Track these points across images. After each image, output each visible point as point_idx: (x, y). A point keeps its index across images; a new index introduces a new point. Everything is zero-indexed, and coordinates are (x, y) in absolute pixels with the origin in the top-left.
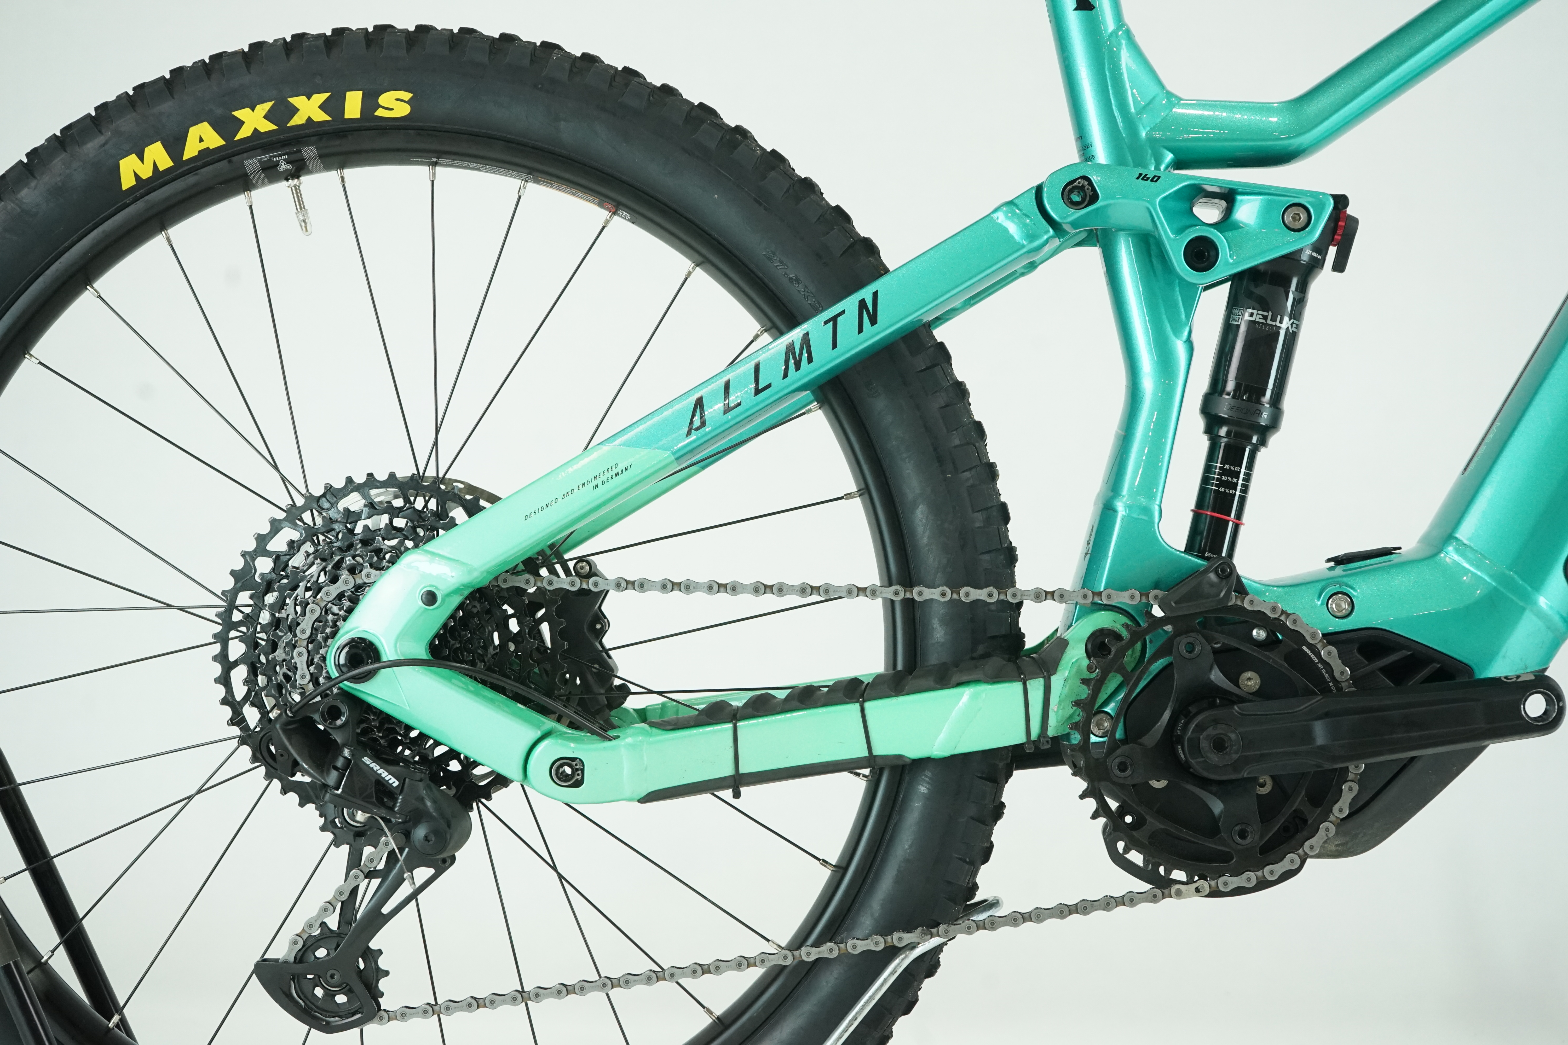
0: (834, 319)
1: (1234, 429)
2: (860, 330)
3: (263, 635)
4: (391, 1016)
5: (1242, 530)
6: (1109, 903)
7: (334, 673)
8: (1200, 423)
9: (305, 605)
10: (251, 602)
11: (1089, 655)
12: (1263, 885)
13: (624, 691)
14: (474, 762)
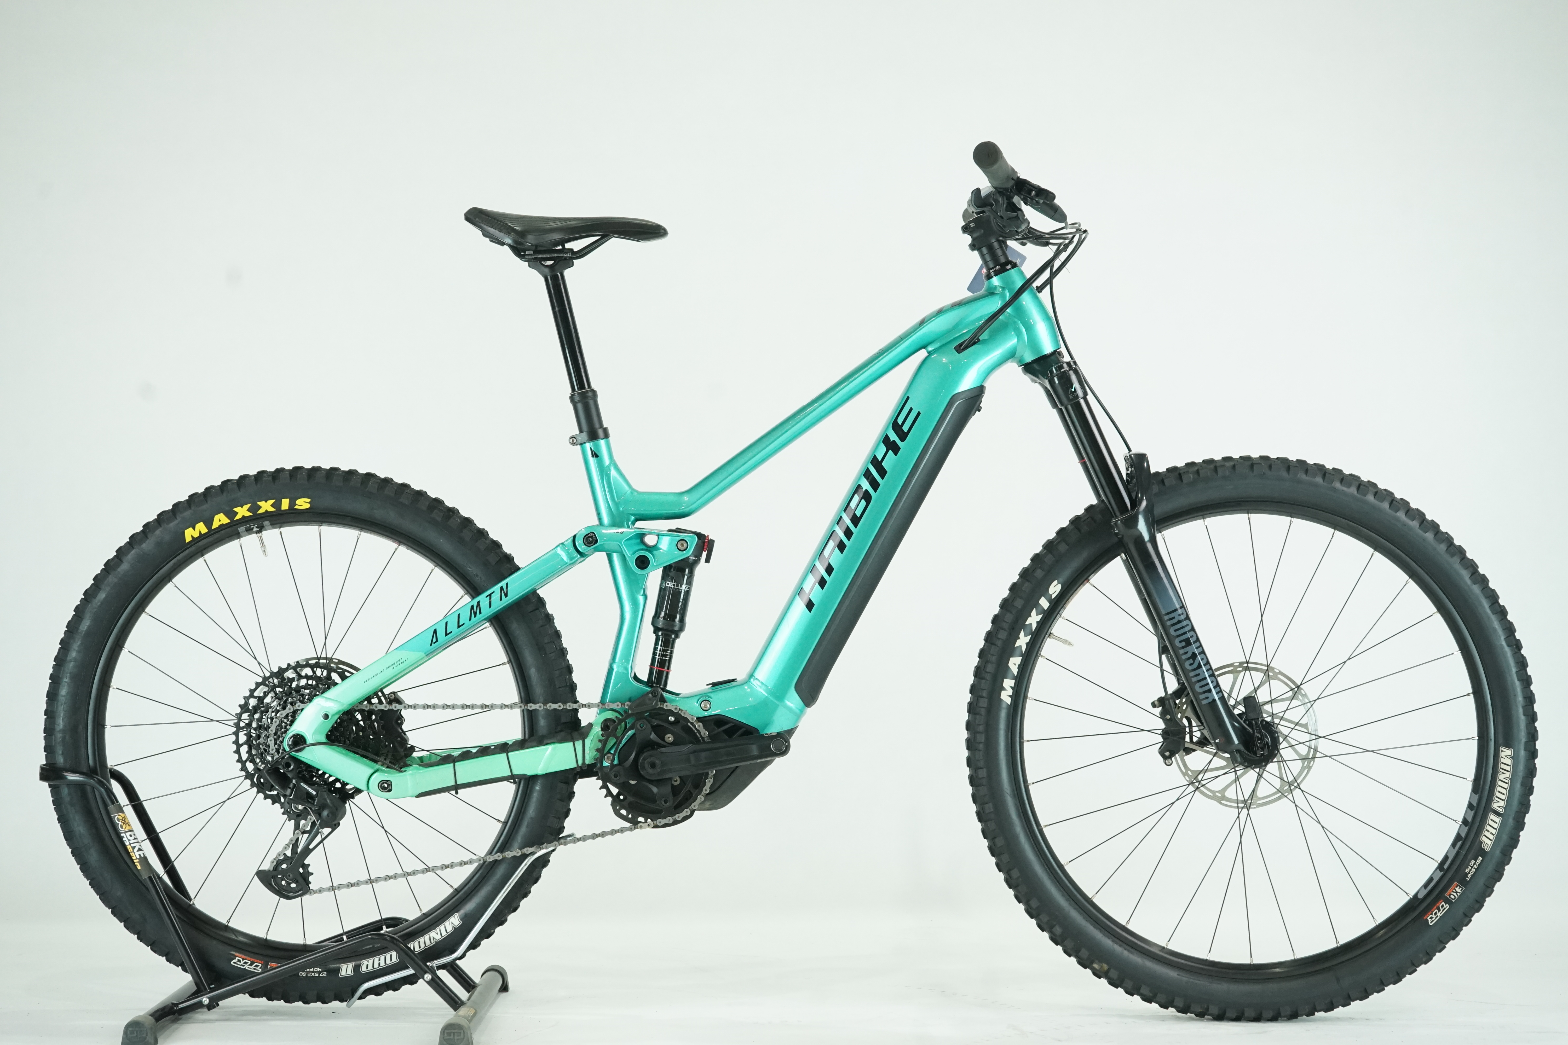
0: (490, 595)
1: (664, 632)
2: (501, 599)
3: (254, 732)
4: (315, 892)
5: (671, 674)
6: (613, 832)
7: (287, 749)
8: (652, 629)
9: (272, 719)
10: (248, 718)
11: (602, 729)
12: (676, 822)
13: (412, 748)
14: (347, 783)
